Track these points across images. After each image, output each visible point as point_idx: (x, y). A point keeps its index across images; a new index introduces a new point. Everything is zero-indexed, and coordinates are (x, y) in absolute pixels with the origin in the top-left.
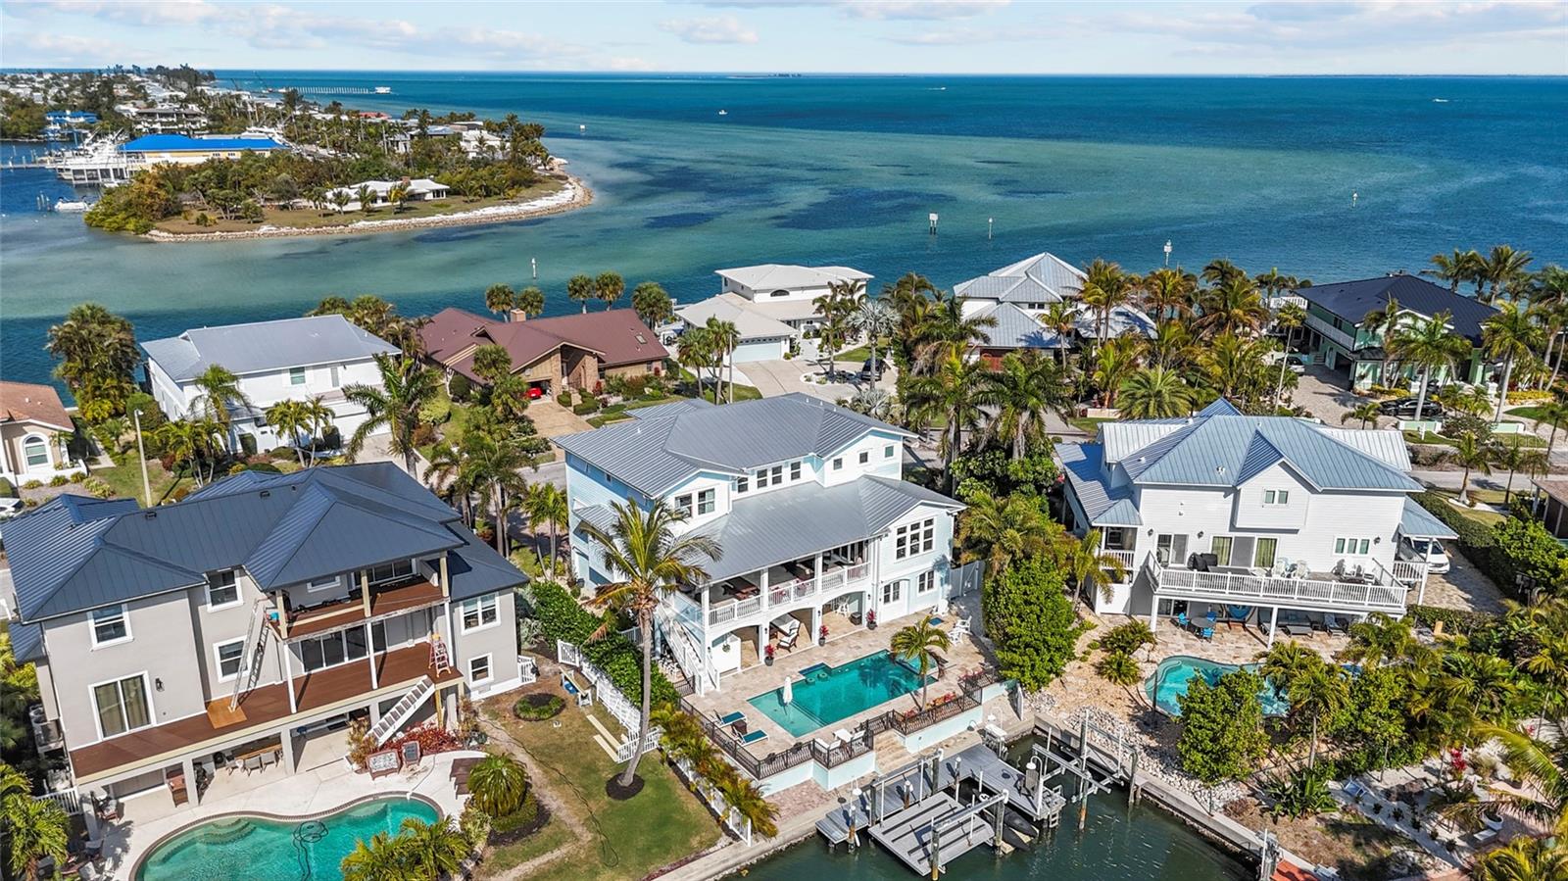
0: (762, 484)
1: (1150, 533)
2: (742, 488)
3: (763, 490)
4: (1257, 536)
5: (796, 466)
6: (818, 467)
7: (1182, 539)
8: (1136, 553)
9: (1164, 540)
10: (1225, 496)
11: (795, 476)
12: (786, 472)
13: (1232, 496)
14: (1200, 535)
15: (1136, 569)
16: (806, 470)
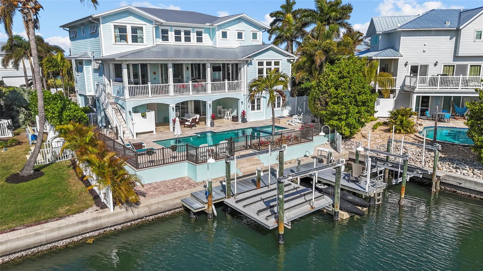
0: (178, 39)
1: (406, 65)
2: (165, 38)
3: (178, 43)
4: (469, 63)
5: (199, 34)
6: (212, 37)
7: (425, 68)
8: (398, 78)
9: (414, 70)
10: (451, 39)
11: (199, 40)
12: (193, 36)
13: (454, 38)
14: (436, 65)
15: (398, 88)
16: (205, 37)
